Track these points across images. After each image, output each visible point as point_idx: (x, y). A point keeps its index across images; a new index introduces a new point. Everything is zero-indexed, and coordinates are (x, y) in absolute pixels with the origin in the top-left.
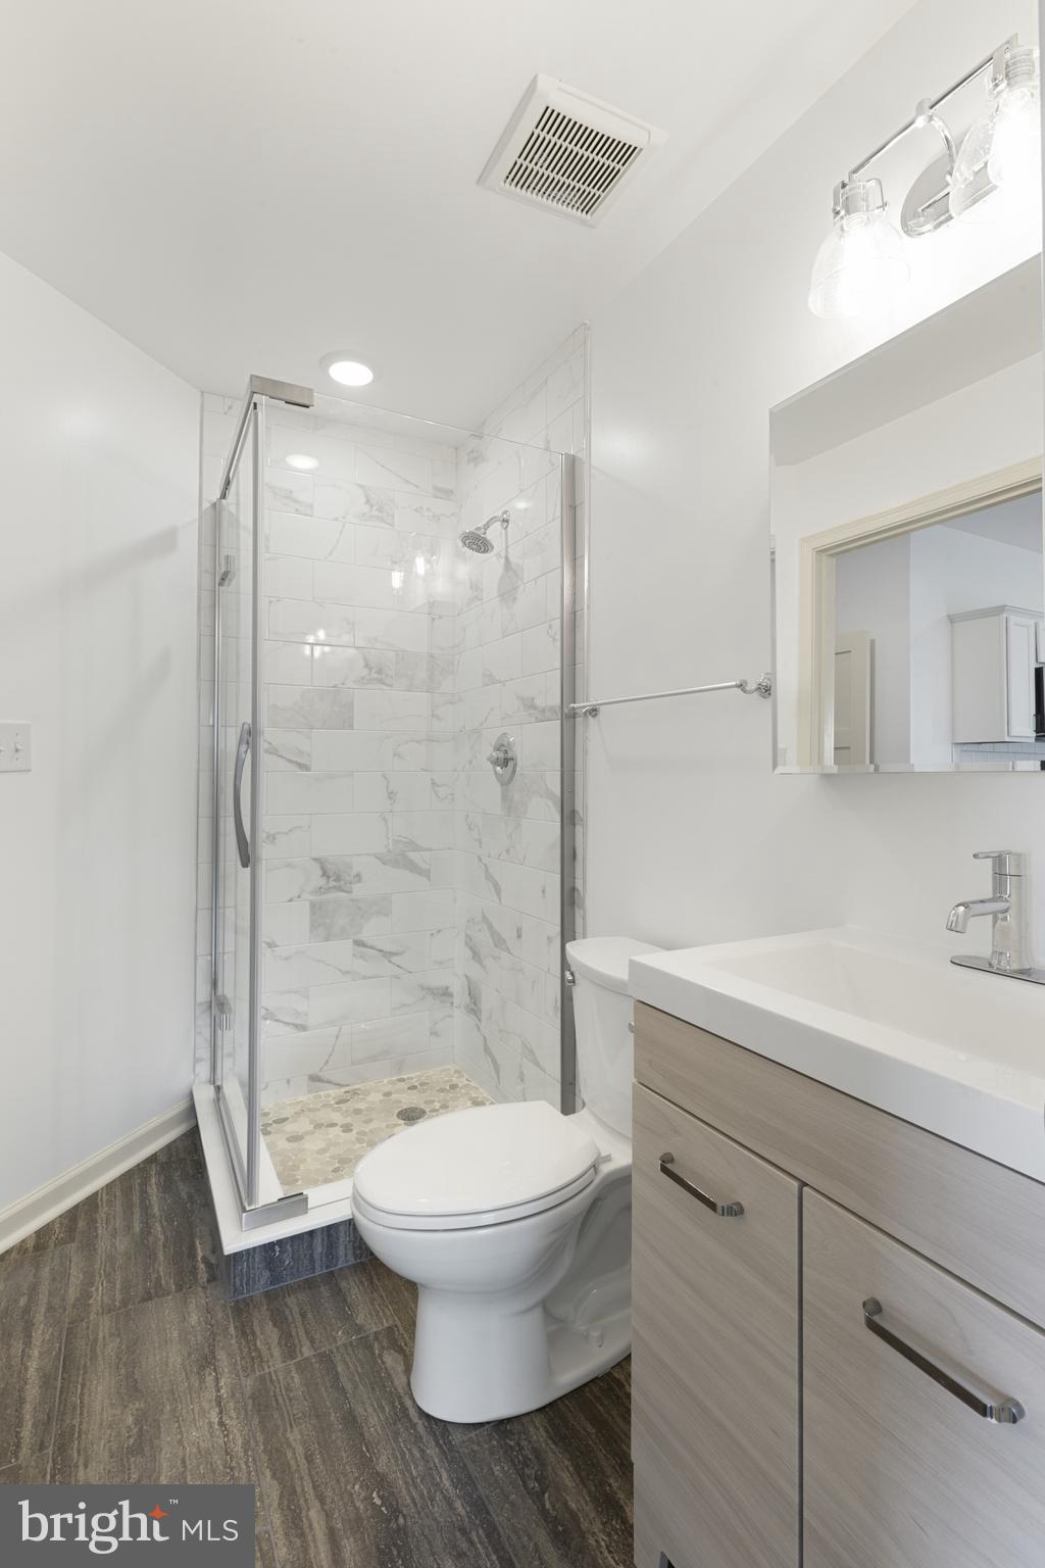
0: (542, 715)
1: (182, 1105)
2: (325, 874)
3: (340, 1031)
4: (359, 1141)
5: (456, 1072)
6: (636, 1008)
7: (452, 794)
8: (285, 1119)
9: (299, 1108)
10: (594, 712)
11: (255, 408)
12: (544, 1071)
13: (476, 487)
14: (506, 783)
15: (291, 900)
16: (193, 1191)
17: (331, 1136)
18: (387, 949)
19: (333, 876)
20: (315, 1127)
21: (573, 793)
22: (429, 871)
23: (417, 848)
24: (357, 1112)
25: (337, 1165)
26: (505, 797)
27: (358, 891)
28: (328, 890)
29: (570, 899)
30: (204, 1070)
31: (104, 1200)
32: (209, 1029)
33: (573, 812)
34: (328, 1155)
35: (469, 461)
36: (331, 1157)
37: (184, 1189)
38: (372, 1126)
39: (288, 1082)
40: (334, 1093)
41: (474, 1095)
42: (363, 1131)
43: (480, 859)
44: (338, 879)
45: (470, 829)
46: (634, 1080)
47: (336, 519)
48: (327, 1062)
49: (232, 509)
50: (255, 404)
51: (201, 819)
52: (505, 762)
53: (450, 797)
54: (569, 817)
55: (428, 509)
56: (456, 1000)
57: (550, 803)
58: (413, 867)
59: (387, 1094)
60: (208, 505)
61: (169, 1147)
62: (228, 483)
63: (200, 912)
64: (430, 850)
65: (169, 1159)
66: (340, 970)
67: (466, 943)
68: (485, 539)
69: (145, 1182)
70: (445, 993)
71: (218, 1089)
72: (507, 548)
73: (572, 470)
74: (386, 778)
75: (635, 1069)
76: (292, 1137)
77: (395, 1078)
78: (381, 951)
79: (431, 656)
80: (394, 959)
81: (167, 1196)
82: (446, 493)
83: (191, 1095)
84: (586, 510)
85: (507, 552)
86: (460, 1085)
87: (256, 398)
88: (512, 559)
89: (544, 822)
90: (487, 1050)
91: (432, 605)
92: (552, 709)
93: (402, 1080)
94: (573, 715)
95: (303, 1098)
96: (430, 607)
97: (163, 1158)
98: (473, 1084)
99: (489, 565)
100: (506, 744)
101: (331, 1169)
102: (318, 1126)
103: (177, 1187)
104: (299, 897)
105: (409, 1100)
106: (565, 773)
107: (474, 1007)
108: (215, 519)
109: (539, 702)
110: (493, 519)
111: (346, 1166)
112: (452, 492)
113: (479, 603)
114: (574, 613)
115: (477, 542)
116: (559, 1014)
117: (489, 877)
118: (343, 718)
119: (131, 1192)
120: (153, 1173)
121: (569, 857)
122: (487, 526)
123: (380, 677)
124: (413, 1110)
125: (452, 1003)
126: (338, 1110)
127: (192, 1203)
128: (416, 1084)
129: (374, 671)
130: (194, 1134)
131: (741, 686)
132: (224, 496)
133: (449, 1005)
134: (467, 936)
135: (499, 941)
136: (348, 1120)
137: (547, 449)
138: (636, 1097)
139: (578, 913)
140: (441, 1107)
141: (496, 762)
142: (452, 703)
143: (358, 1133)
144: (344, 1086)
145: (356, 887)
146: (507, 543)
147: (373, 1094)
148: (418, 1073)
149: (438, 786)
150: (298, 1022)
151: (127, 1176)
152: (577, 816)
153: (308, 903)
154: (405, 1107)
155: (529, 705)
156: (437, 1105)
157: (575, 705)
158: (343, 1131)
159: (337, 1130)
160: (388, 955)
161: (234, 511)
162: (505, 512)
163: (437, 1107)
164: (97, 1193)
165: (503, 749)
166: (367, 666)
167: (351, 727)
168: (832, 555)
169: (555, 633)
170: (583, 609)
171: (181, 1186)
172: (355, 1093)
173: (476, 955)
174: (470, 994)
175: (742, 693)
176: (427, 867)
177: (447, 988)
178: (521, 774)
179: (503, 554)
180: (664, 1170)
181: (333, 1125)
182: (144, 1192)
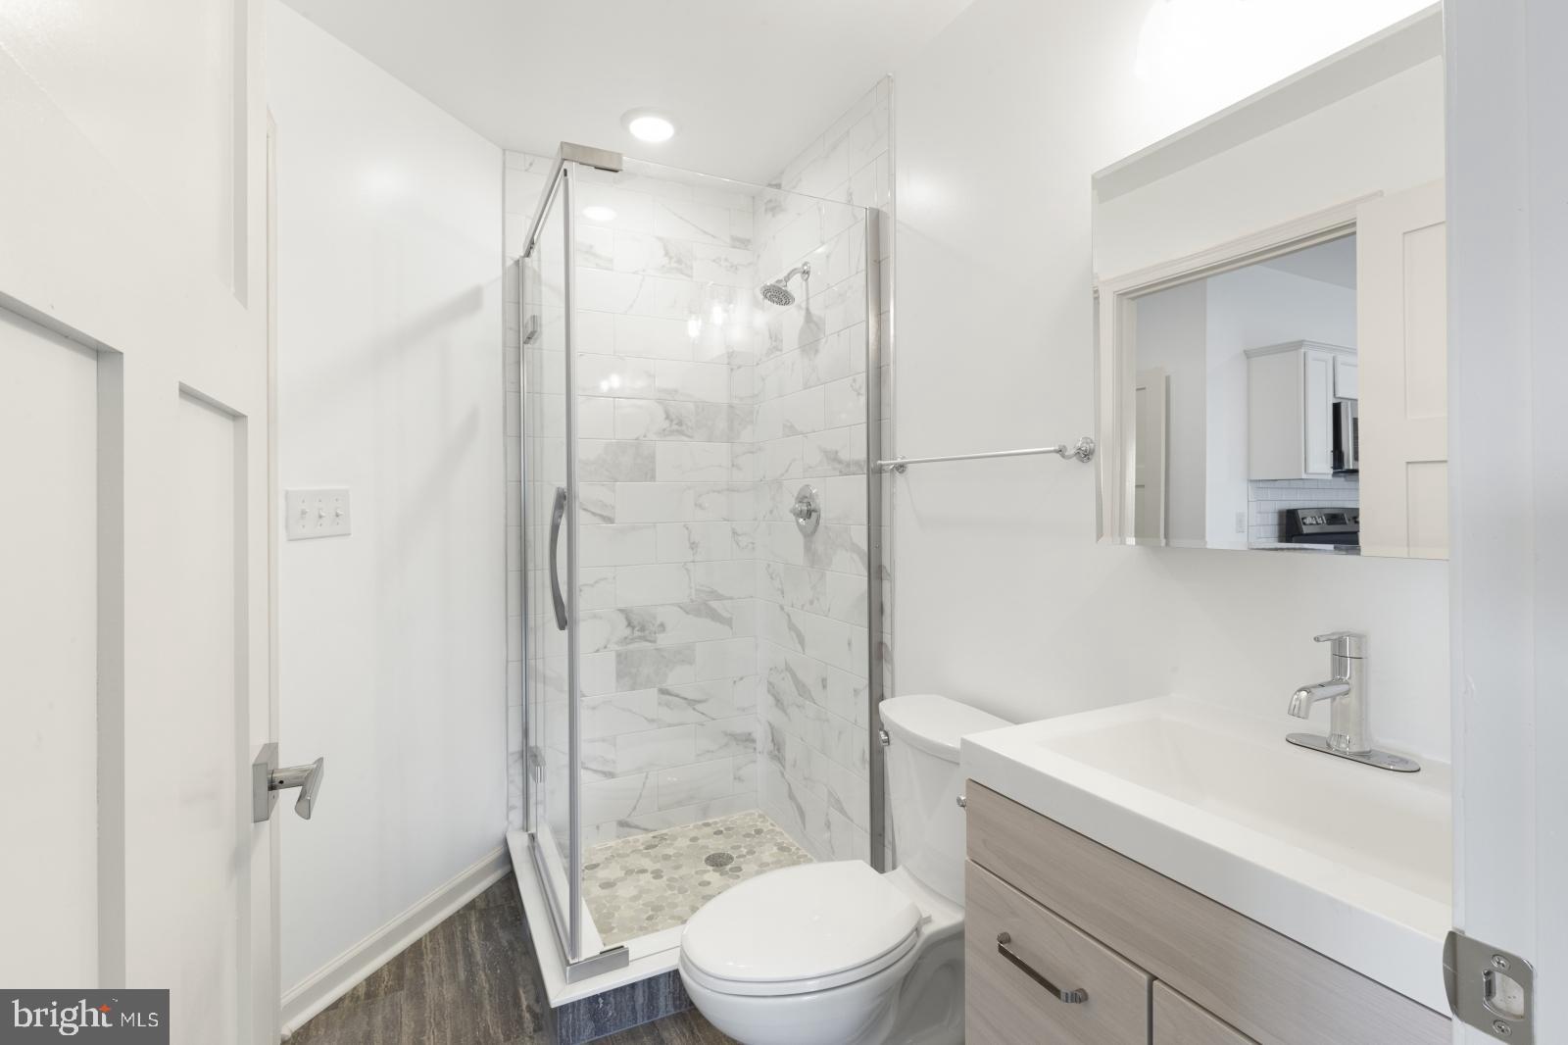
0: (846, 468)
1: (496, 853)
2: (630, 624)
3: (647, 777)
4: (671, 888)
5: (760, 816)
6: (968, 787)
7: (753, 543)
8: (596, 866)
9: (609, 853)
10: (901, 468)
11: (566, 175)
12: (852, 821)
13: (774, 237)
14: (809, 535)
15: (597, 651)
16: (513, 939)
17: (642, 883)
18: (690, 696)
19: (638, 626)
20: (626, 874)
21: (879, 548)
22: (731, 619)
23: (720, 597)
24: (666, 857)
25: (651, 913)
26: (808, 548)
27: (664, 640)
28: (633, 640)
29: (878, 654)
30: (516, 817)
31: (428, 947)
32: (521, 777)
33: (880, 567)
34: (641, 902)
35: (766, 210)
36: (643, 904)
37: (504, 937)
38: (683, 871)
39: (598, 827)
40: (642, 838)
41: (779, 841)
42: (674, 878)
43: (782, 608)
44: (642, 629)
45: (772, 578)
46: (967, 858)
47: (635, 273)
48: (635, 808)
49: (535, 265)
50: (565, 171)
51: (509, 574)
52: (809, 514)
53: (750, 546)
54: (876, 572)
55: (726, 260)
56: (759, 746)
57: (855, 556)
58: (714, 616)
59: (694, 839)
60: (512, 262)
61: (486, 893)
62: (532, 243)
63: (510, 665)
64: (731, 598)
65: (488, 905)
66: (646, 719)
67: (769, 691)
68: (786, 292)
69: (466, 930)
70: (748, 739)
71: (533, 837)
72: (808, 299)
73: (877, 225)
74: (687, 528)
75: (968, 847)
76: (604, 884)
77: (700, 823)
78: (686, 699)
79: (731, 406)
80: (699, 707)
81: (488, 944)
82: (742, 243)
83: (505, 842)
84: (892, 266)
85: (808, 303)
86: (765, 830)
87: (566, 165)
88: (814, 311)
89: (849, 577)
90: (792, 797)
91: (731, 355)
92: (857, 463)
93: (707, 825)
94: (880, 470)
95: (612, 843)
96: (729, 357)
97: (481, 905)
98: (778, 829)
99: (791, 317)
100: (808, 495)
101: (645, 916)
102: (629, 872)
103: (497, 934)
104: (605, 647)
105: (717, 845)
106: (872, 528)
107: (777, 752)
108: (518, 276)
109: (844, 455)
110: (793, 272)
111: (659, 913)
112: (749, 241)
113: (778, 353)
114: (879, 368)
115: (778, 295)
116: (867, 766)
117: (792, 627)
118: (646, 470)
119: (453, 938)
120: (473, 919)
121: (876, 611)
122: (788, 278)
123: (680, 428)
124: (720, 855)
125: (755, 749)
126: (647, 856)
127: (513, 951)
128: (722, 829)
129: (674, 422)
130: (510, 879)
131: (1061, 451)
132: (528, 254)
133: (752, 750)
134: (770, 683)
135: (802, 689)
136: (658, 866)
137: (849, 202)
138: (969, 872)
139: (886, 668)
140: (748, 853)
141: (799, 514)
142: (752, 452)
143: (668, 880)
144: (652, 831)
145: (660, 637)
146: (807, 294)
147: (680, 839)
148: (723, 818)
149: (738, 535)
150: (606, 769)
151: (448, 923)
152: (884, 571)
153: (614, 654)
154: (713, 852)
155: (833, 457)
156: (744, 851)
157: (883, 462)
158: (654, 878)
159: (648, 876)
160: (692, 703)
161: (536, 268)
162: (805, 264)
163: (744, 853)
164: (421, 939)
165: (806, 500)
166: (668, 417)
167: (653, 478)
168: (1133, 299)
169: (860, 388)
170: (888, 365)
171: (501, 934)
172: (662, 838)
173: (778, 702)
174: (773, 740)
175: (1061, 458)
176: (729, 616)
177: (750, 734)
178: (826, 527)
179: (804, 305)
180: (1002, 951)
181: (643, 871)
182: (465, 939)
